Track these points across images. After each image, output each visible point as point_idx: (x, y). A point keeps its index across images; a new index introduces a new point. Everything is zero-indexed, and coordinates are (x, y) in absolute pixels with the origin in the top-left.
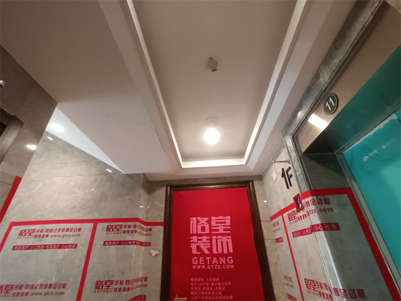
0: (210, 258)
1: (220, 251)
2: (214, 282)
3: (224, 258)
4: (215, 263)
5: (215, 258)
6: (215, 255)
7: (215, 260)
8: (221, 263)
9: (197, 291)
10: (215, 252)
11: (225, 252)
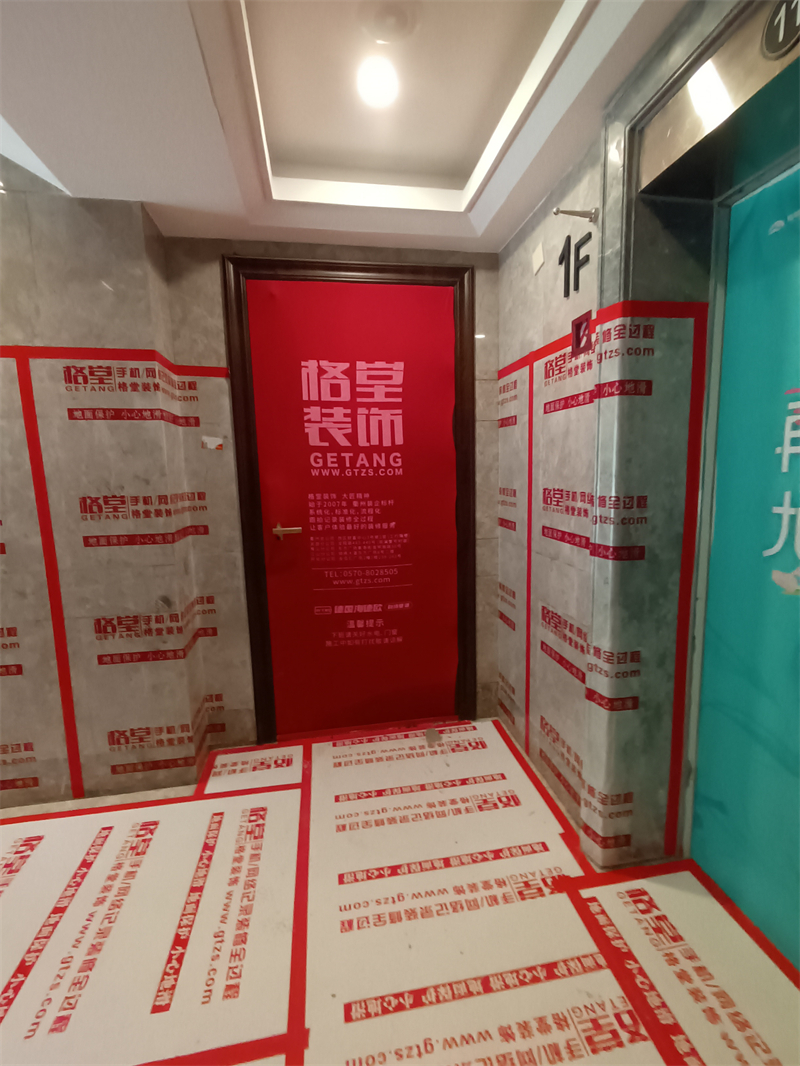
0: (351, 455)
1: (375, 441)
2: (359, 500)
3: (383, 455)
4: (363, 466)
5: (362, 455)
6: (363, 449)
7: (362, 459)
8: (375, 465)
9: (324, 516)
10: (362, 442)
11: (387, 443)
